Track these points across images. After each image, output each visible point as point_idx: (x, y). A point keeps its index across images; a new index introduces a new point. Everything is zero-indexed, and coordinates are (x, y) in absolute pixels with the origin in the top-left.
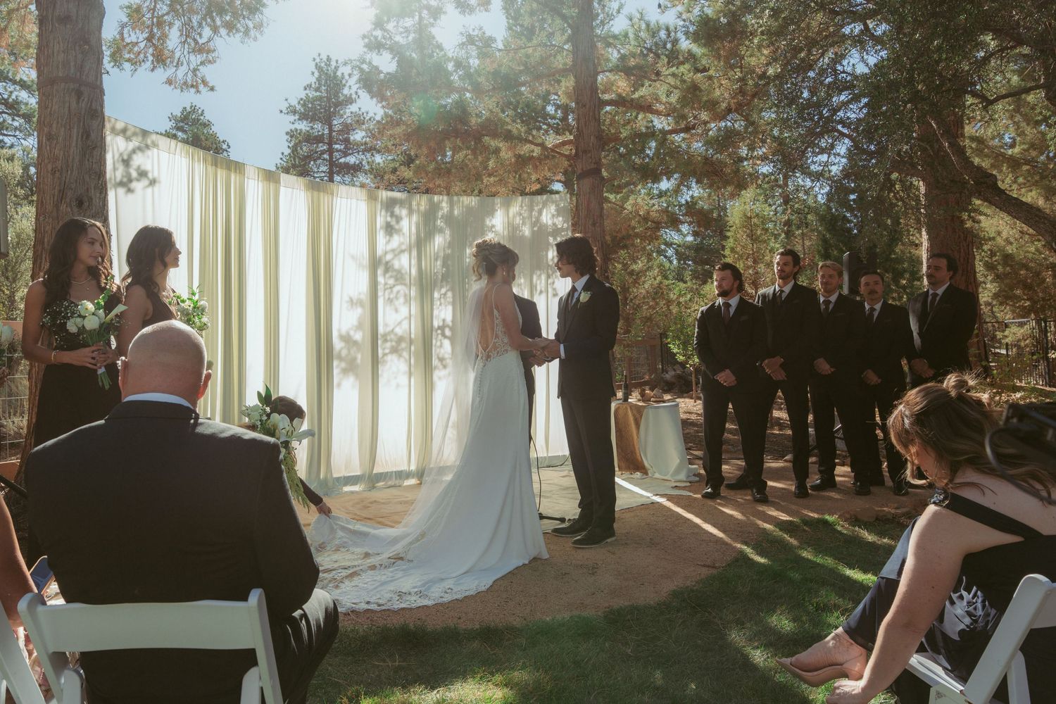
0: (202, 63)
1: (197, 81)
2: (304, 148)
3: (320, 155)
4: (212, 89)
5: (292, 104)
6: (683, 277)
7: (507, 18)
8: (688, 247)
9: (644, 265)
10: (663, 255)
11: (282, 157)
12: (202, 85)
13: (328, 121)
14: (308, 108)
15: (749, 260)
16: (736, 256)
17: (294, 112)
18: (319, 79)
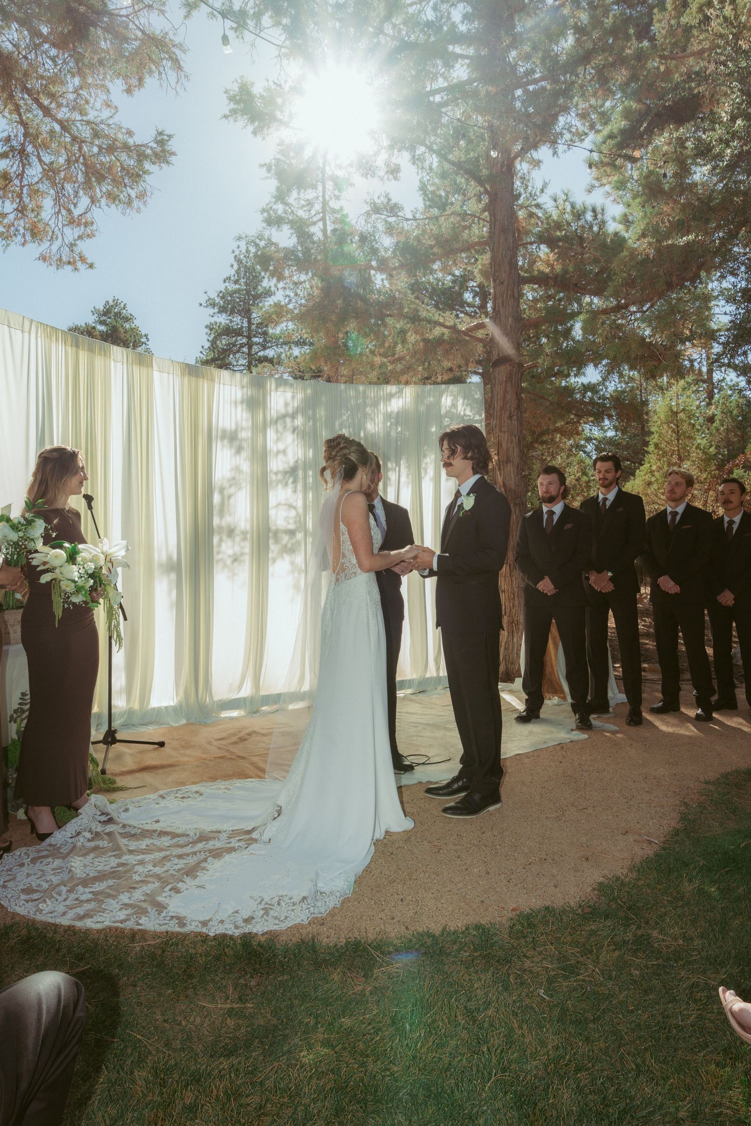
0: (80, 237)
1: (74, 258)
2: (224, 342)
3: (240, 348)
4: (91, 266)
5: (212, 297)
7: (424, 200)
8: (610, 441)
10: (582, 451)
11: (202, 350)
12: (80, 262)
13: (247, 313)
14: (228, 300)
15: (674, 456)
16: (660, 452)
17: (213, 305)
18: (238, 272)
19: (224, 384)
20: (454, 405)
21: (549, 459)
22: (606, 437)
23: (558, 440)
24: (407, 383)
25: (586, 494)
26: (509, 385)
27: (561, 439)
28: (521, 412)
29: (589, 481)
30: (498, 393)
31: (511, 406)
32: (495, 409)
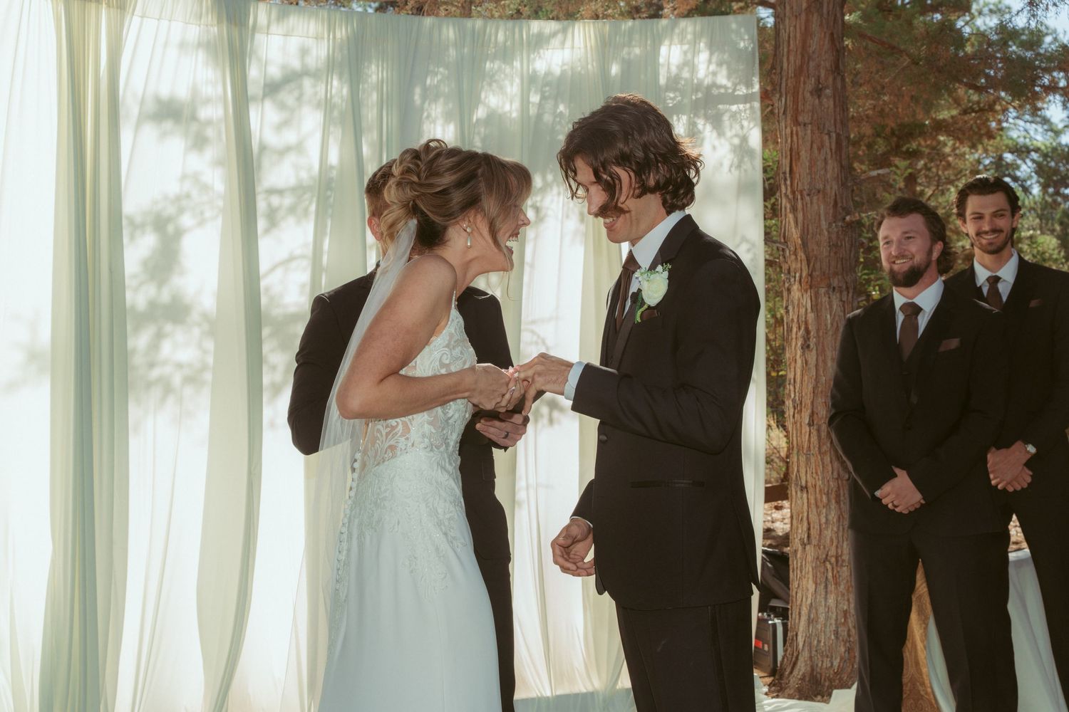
19: (142, 17)
20: (689, 64)
21: (929, 192)
22: (1060, 144)
23: (947, 150)
26: (815, 19)
27: (954, 149)
28: (842, 80)
30: (789, 37)
31: (819, 66)
32: (784, 73)
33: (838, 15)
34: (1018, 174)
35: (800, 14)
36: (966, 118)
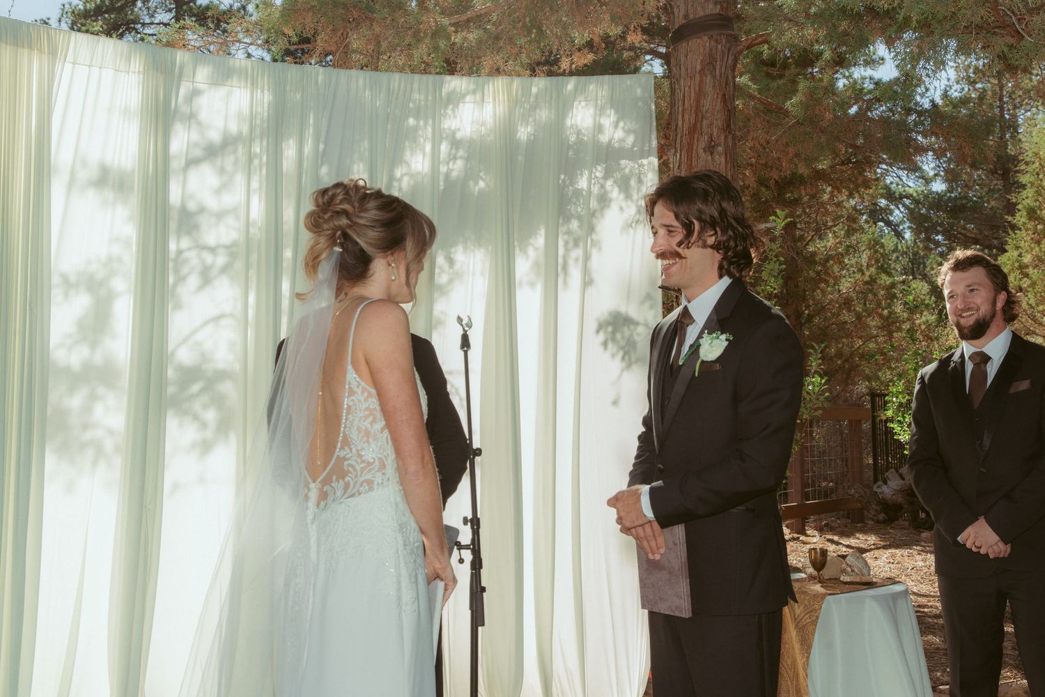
6: (925, 267)
8: (937, 202)
9: (840, 243)
10: (883, 220)
16: (1040, 227)
19: (74, 64)
22: (931, 192)
23: (826, 197)
24: (497, 71)
25: (886, 312)
26: (709, 79)
27: (832, 196)
28: (734, 137)
29: (893, 285)
30: (684, 96)
31: (711, 124)
32: (679, 131)
33: (730, 77)
34: (892, 218)
35: (694, 76)
36: (844, 168)
